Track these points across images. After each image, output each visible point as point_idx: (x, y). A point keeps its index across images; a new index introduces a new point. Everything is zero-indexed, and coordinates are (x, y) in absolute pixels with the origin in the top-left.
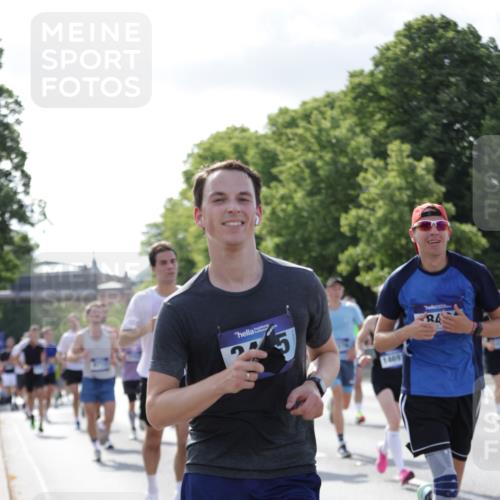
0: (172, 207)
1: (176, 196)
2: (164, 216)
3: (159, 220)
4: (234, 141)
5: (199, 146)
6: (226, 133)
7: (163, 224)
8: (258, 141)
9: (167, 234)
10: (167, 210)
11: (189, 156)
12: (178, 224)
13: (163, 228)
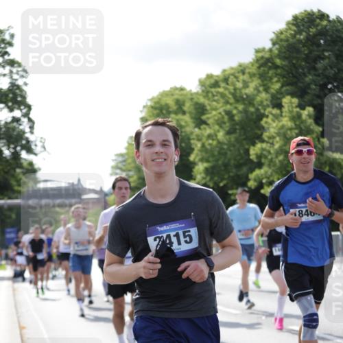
2: (127, 148)
3: (124, 151)
4: (176, 97)
5: (151, 100)
6: (170, 91)
7: (127, 154)
8: (192, 97)
9: (130, 161)
10: (129, 144)
11: (144, 107)
13: (126, 157)
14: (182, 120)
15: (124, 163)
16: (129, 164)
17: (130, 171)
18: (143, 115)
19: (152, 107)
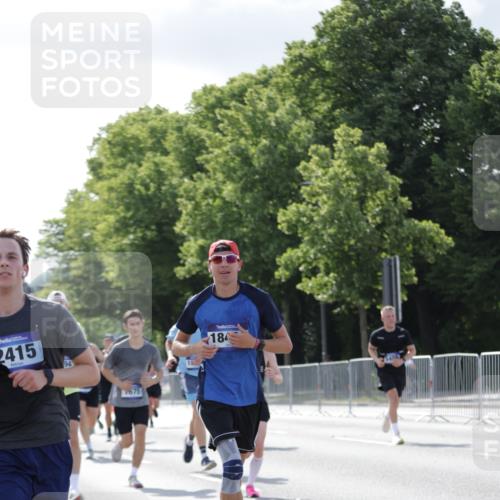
0: (76, 201)
1: (81, 188)
2: (66, 212)
3: (61, 216)
4: (151, 124)
5: (110, 127)
7: (65, 221)
8: (180, 125)
9: (71, 232)
10: (69, 203)
11: (96, 141)
12: (83, 221)
13: (65, 225)
14: (164, 164)
15: (61, 237)
16: (70, 237)
17: (71, 249)
18: (94, 155)
19: (109, 143)
